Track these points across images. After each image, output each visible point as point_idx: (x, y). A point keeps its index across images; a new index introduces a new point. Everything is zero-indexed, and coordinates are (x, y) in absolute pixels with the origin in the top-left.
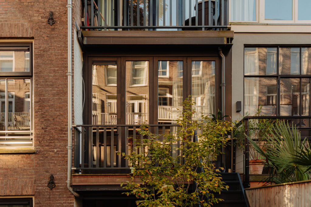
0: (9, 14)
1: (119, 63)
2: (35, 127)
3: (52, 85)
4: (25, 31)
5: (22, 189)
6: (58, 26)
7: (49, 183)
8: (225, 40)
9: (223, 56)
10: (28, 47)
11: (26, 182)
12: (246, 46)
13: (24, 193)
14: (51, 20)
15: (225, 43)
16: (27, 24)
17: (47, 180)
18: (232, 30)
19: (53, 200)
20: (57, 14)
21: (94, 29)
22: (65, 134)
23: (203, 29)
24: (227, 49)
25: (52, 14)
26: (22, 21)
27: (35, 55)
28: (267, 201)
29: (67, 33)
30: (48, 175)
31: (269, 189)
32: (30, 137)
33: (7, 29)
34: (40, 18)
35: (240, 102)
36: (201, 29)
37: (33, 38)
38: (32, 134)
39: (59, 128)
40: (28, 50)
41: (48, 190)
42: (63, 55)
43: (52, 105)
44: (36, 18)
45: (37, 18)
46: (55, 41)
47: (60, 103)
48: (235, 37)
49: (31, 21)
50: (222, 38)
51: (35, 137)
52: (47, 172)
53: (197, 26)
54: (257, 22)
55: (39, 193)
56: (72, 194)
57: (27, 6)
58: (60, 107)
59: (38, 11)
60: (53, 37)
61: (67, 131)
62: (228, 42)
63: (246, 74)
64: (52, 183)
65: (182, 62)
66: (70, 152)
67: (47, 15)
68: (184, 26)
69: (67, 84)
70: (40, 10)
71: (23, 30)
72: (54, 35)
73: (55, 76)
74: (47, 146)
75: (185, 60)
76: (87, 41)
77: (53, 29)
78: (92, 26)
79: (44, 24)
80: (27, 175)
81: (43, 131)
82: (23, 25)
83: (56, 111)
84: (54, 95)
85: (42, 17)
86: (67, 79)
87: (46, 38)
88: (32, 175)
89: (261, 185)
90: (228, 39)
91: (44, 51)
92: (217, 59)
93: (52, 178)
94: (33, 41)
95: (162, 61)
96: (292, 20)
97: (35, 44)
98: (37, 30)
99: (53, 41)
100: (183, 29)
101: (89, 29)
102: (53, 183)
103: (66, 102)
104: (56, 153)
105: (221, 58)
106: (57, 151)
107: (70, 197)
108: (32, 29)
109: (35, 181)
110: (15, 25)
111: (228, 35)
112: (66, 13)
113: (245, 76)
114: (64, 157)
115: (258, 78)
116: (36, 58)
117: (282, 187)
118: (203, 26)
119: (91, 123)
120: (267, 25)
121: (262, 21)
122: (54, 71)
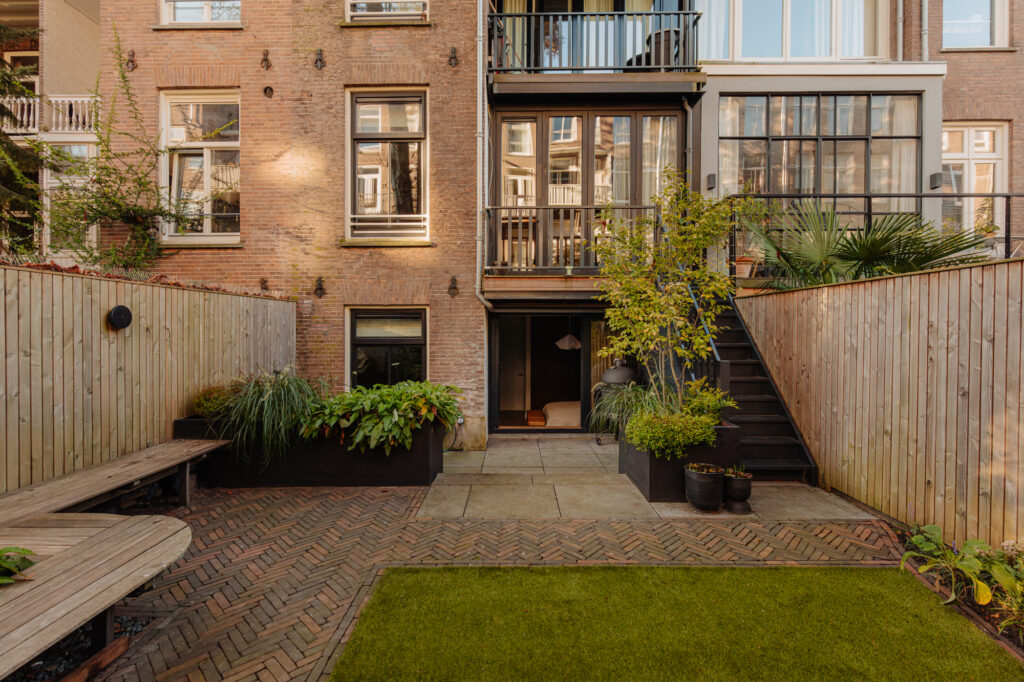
0: (395, 52)
1: (540, 119)
2: (431, 210)
3: (454, 151)
4: (416, 75)
5: (413, 296)
6: (463, 67)
7: (450, 288)
8: (695, 85)
9: (688, 108)
10: (420, 99)
11: (418, 287)
12: (723, 94)
13: (416, 302)
14: (454, 59)
15: (695, 90)
16: (420, 66)
17: (447, 284)
18: (702, 71)
19: (455, 313)
20: (461, 51)
21: (505, 71)
22: (472, 219)
23: (663, 71)
24: (695, 98)
25: (454, 51)
26: (413, 61)
27: (431, 108)
28: (782, 311)
29: (476, 77)
30: (448, 277)
31: (787, 295)
32: (422, 224)
33: (392, 72)
34: (438, 57)
35: (714, 175)
36: (659, 69)
37: (427, 85)
38: (425, 219)
39: (464, 211)
40: (420, 102)
41: (448, 297)
42: (469, 109)
43: (454, 179)
44: (431, 57)
45: (433, 56)
46: (459, 89)
47: (465, 176)
48: (709, 81)
49: (425, 61)
50: (691, 82)
51: (431, 223)
52: (447, 272)
53: (653, 65)
54: (730, 60)
55: (436, 301)
56: (483, 304)
57: (421, 40)
58: (465, 182)
59: (436, 47)
60: (456, 84)
61: (476, 215)
62: (698, 88)
63: (721, 135)
64: (453, 289)
65: (629, 118)
66: (479, 244)
67: (448, 52)
68: (626, 67)
69: (476, 150)
70: (439, 45)
71: (414, 74)
72: (458, 81)
73: (458, 138)
74: (447, 236)
75: (633, 114)
76: (498, 88)
77: (456, 72)
78: (505, 67)
79: (444, 65)
80: (420, 276)
81: (441, 215)
82: (414, 67)
83: (459, 187)
84: (457, 165)
85: (441, 56)
86: (476, 141)
87: (446, 85)
88: (426, 276)
89: (751, 292)
90: (698, 85)
91: (443, 103)
92: (679, 114)
93: (454, 281)
94: (428, 90)
95: (601, 116)
96: (782, 56)
97: (431, 94)
98: (434, 73)
99: (455, 88)
100: (625, 70)
101: (498, 71)
102: (455, 288)
103: (475, 175)
104: (459, 246)
105: (685, 113)
106: (462, 244)
107: (479, 308)
108: (427, 72)
109: (431, 284)
110: (404, 67)
111: (695, 78)
112: (474, 49)
113: (721, 138)
114: (470, 252)
115: (738, 141)
116: (432, 113)
117: (815, 291)
118: (662, 65)
119: (500, 204)
120: (754, 63)
121: (738, 58)
122: (457, 131)
